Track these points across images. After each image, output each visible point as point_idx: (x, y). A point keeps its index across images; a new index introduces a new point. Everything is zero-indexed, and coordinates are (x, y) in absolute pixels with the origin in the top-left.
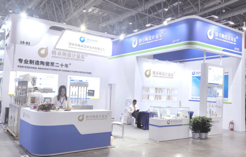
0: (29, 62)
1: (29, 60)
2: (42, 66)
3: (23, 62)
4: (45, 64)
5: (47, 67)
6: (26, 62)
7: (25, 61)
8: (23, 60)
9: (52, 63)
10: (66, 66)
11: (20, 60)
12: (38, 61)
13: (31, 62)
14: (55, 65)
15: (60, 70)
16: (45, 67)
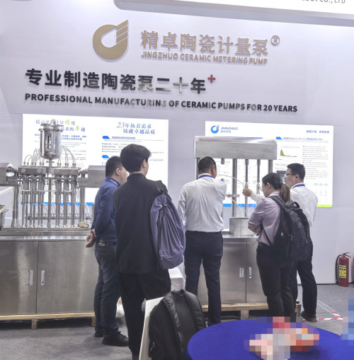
0: (62, 81)
1: (61, 72)
2: (107, 92)
3: (44, 80)
4: (120, 85)
5: (128, 95)
6: (53, 80)
7: (49, 78)
8: (43, 73)
9: (142, 78)
10: (198, 85)
11: (34, 76)
12: (93, 76)
13: (70, 78)
14: (155, 84)
15: (173, 104)
16: (119, 93)
